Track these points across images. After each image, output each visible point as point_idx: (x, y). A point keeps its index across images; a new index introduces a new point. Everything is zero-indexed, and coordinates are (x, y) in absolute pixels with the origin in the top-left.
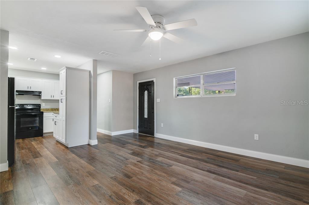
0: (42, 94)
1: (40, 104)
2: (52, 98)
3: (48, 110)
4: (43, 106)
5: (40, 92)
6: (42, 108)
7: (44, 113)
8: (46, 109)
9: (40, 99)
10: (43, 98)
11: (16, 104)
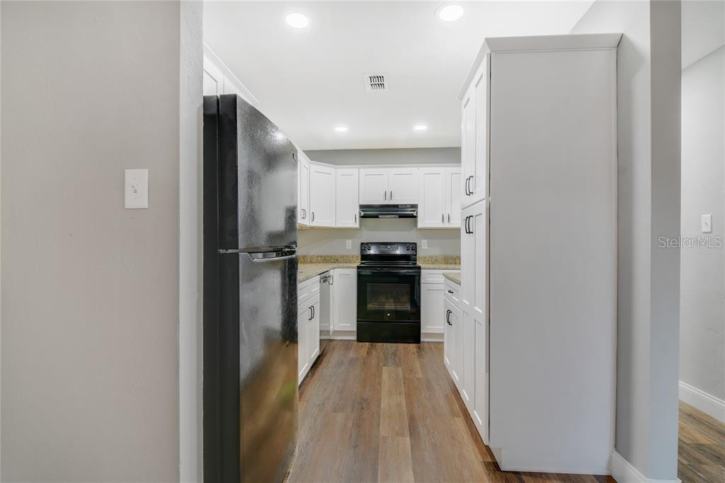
0: (421, 213)
1: (415, 244)
2: (447, 225)
3: (434, 260)
4: (425, 249)
5: (415, 207)
6: (420, 254)
7: (422, 271)
8: (432, 257)
9: (415, 229)
10: (421, 224)
11: (362, 244)
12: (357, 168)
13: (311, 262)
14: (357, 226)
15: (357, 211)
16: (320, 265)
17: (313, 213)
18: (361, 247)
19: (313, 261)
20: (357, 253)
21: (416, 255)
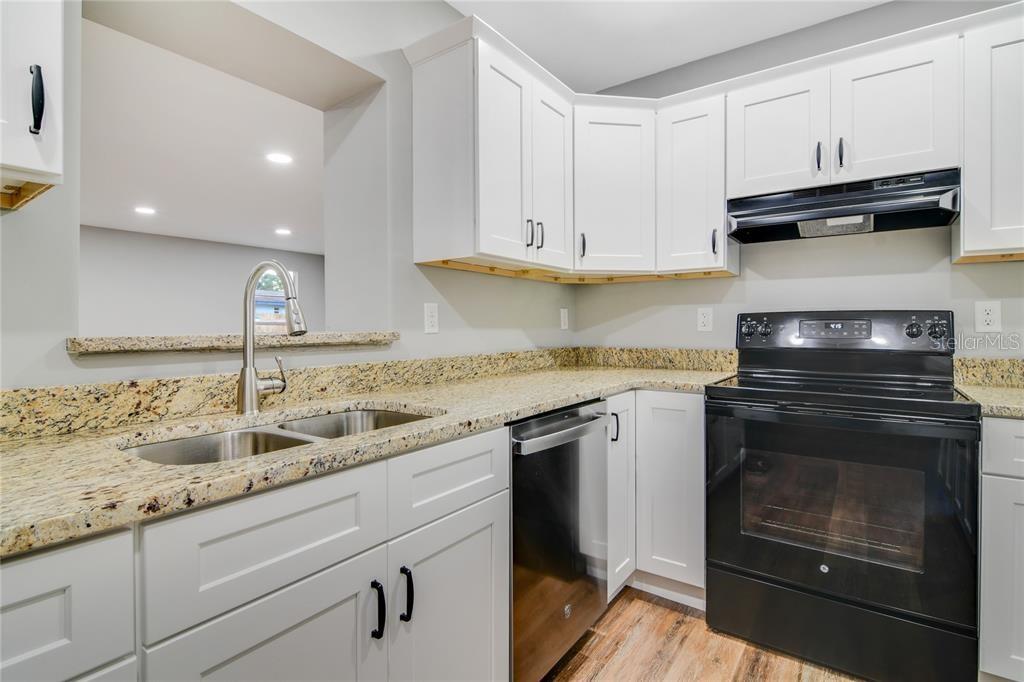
0: (972, 197)
1: (948, 315)
4: (987, 333)
6: (965, 350)
7: (987, 425)
9: (950, 260)
10: (972, 238)
11: (742, 317)
12: (714, 92)
13: (607, 365)
14: (720, 262)
15: (721, 221)
16: (627, 371)
17: (583, 235)
18: (739, 327)
19: (611, 361)
20: (728, 342)
21: (949, 354)
